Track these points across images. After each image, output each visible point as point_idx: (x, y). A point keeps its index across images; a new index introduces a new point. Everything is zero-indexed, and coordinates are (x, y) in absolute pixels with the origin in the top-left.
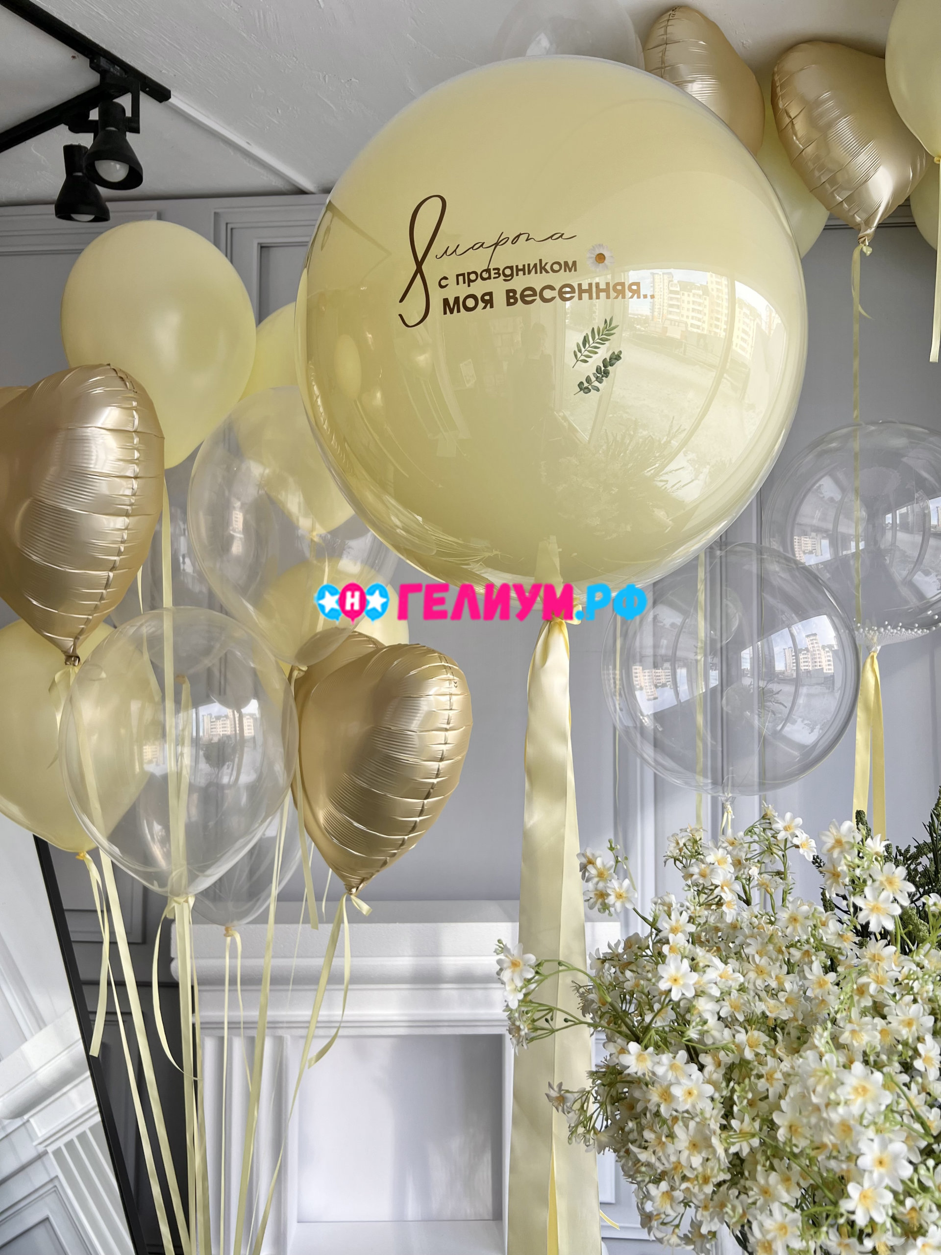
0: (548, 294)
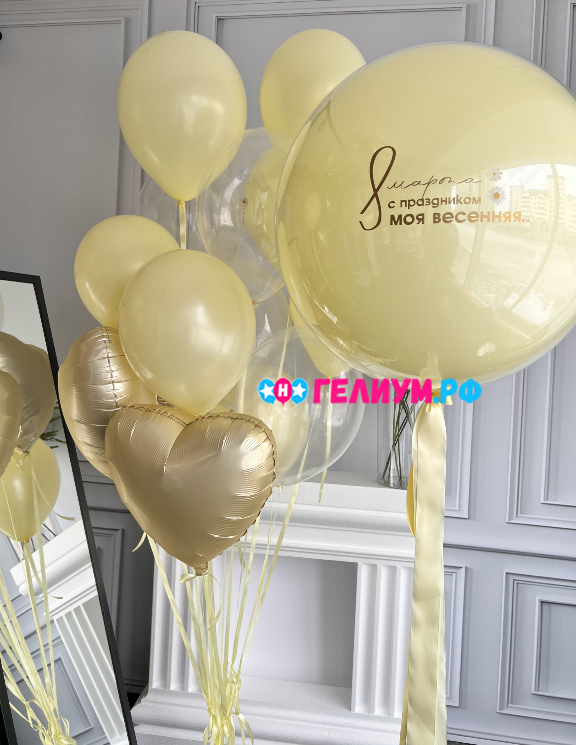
0: (460, 217)
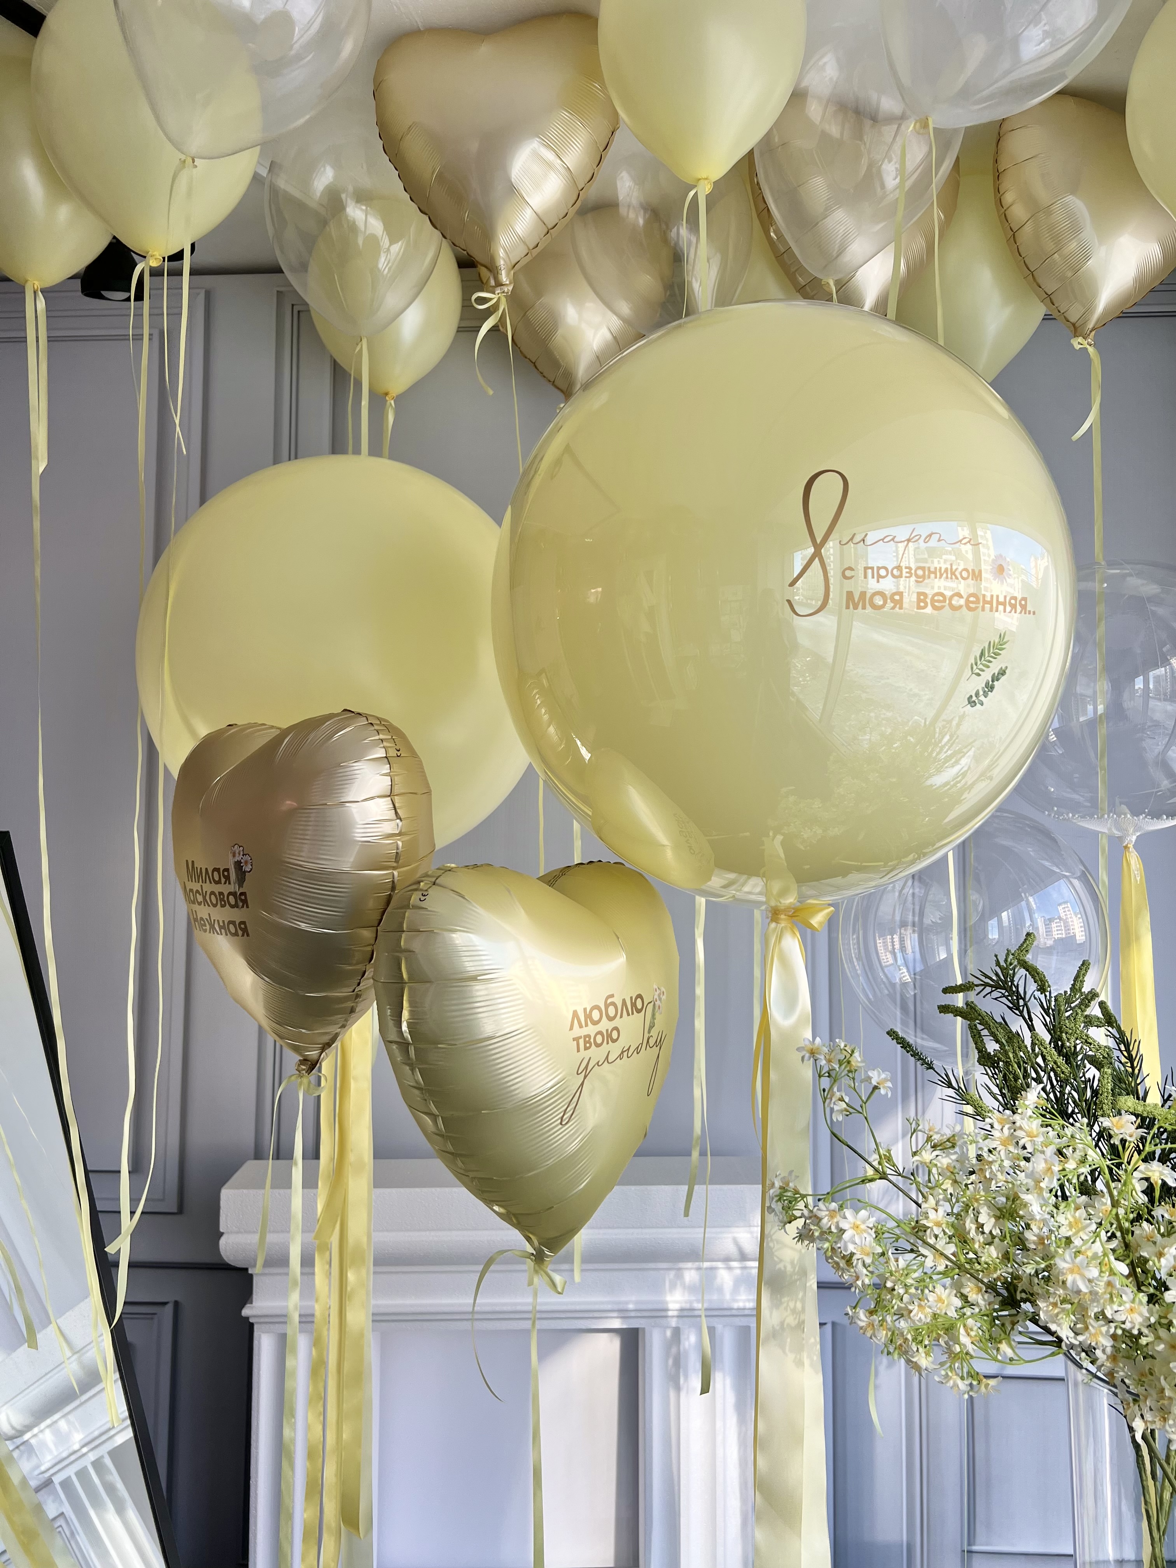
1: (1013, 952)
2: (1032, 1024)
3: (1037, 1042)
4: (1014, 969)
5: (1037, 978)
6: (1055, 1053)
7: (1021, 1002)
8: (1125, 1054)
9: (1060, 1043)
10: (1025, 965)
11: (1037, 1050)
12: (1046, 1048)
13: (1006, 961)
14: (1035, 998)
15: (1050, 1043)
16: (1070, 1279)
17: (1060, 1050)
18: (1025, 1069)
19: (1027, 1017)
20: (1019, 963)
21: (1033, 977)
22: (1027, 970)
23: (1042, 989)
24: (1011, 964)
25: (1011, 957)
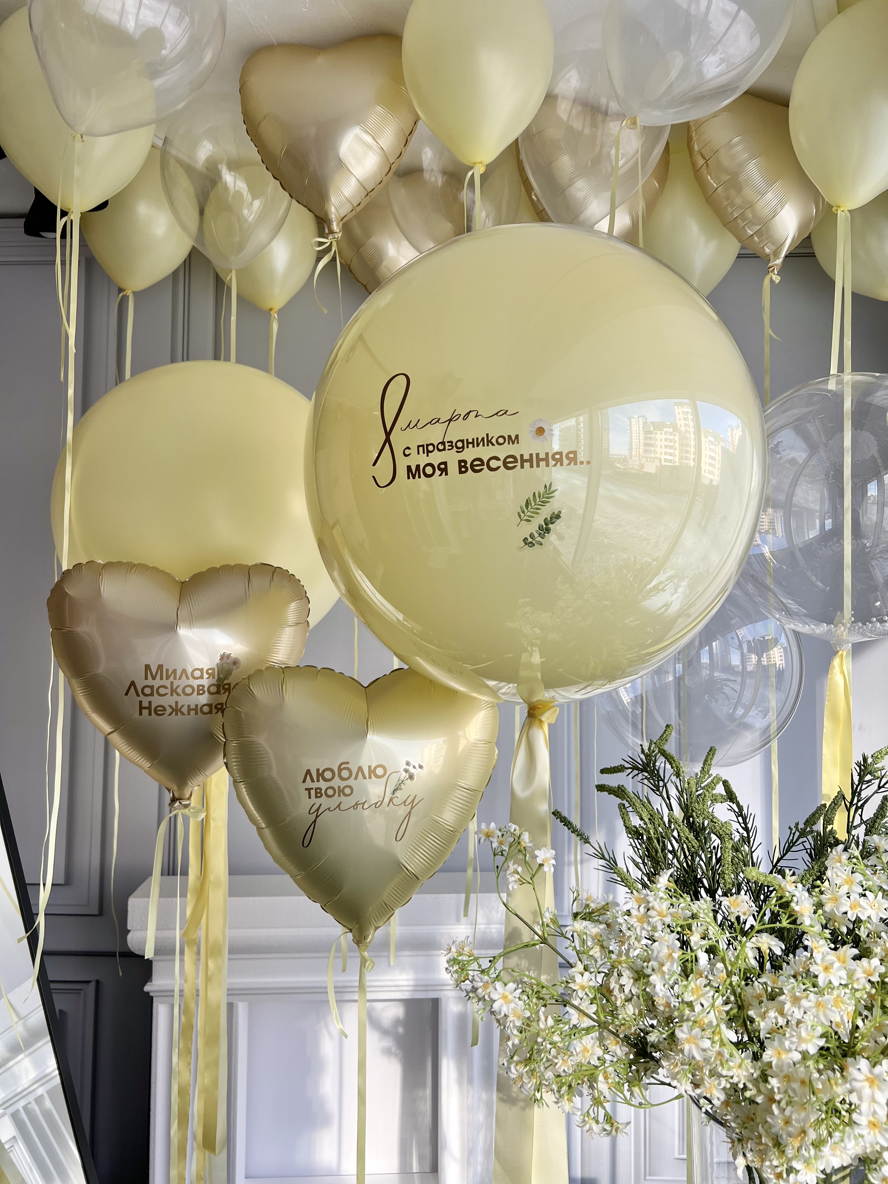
1: (655, 741)
2: (670, 802)
3: (673, 821)
4: (656, 755)
5: (674, 765)
6: (687, 830)
7: (661, 783)
8: (743, 825)
9: (691, 819)
10: (663, 753)
11: (673, 827)
12: (679, 826)
13: (649, 749)
14: (672, 782)
15: (683, 822)
16: (686, 1047)
17: (691, 826)
18: (664, 843)
19: (665, 796)
20: (659, 752)
21: (671, 763)
22: (666, 758)
23: (678, 775)
24: (653, 752)
25: (653, 746)
